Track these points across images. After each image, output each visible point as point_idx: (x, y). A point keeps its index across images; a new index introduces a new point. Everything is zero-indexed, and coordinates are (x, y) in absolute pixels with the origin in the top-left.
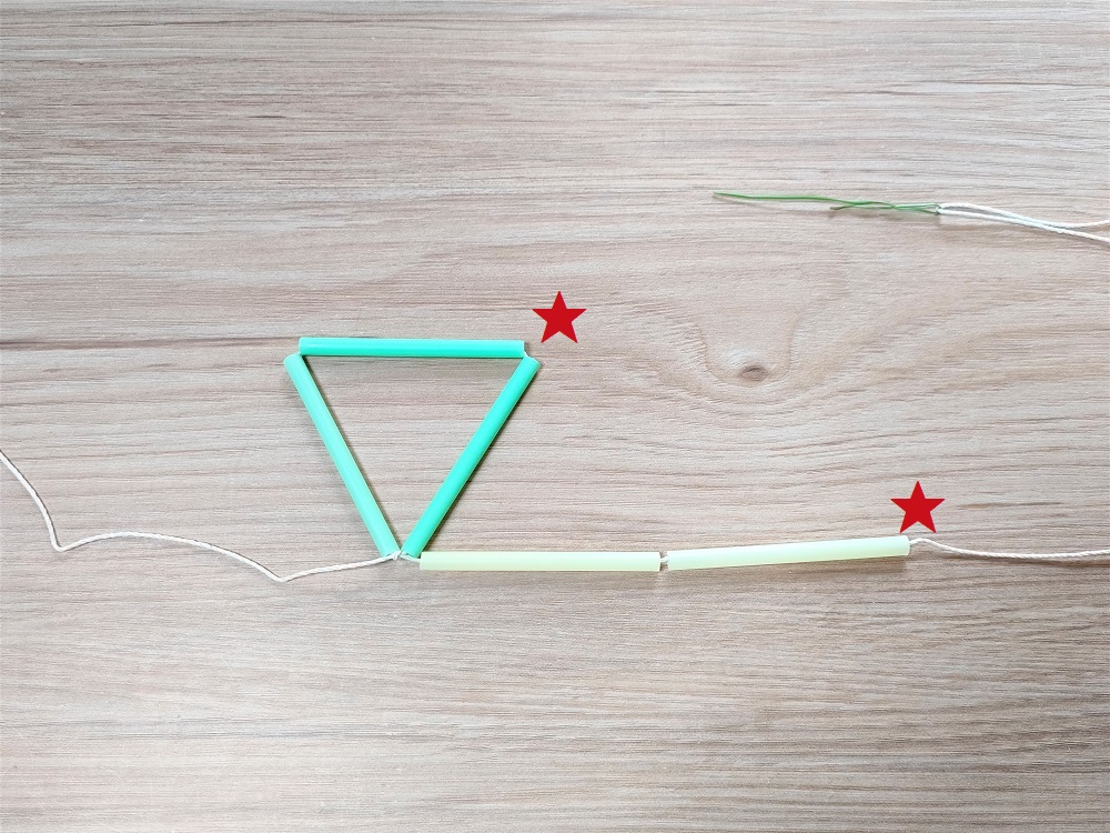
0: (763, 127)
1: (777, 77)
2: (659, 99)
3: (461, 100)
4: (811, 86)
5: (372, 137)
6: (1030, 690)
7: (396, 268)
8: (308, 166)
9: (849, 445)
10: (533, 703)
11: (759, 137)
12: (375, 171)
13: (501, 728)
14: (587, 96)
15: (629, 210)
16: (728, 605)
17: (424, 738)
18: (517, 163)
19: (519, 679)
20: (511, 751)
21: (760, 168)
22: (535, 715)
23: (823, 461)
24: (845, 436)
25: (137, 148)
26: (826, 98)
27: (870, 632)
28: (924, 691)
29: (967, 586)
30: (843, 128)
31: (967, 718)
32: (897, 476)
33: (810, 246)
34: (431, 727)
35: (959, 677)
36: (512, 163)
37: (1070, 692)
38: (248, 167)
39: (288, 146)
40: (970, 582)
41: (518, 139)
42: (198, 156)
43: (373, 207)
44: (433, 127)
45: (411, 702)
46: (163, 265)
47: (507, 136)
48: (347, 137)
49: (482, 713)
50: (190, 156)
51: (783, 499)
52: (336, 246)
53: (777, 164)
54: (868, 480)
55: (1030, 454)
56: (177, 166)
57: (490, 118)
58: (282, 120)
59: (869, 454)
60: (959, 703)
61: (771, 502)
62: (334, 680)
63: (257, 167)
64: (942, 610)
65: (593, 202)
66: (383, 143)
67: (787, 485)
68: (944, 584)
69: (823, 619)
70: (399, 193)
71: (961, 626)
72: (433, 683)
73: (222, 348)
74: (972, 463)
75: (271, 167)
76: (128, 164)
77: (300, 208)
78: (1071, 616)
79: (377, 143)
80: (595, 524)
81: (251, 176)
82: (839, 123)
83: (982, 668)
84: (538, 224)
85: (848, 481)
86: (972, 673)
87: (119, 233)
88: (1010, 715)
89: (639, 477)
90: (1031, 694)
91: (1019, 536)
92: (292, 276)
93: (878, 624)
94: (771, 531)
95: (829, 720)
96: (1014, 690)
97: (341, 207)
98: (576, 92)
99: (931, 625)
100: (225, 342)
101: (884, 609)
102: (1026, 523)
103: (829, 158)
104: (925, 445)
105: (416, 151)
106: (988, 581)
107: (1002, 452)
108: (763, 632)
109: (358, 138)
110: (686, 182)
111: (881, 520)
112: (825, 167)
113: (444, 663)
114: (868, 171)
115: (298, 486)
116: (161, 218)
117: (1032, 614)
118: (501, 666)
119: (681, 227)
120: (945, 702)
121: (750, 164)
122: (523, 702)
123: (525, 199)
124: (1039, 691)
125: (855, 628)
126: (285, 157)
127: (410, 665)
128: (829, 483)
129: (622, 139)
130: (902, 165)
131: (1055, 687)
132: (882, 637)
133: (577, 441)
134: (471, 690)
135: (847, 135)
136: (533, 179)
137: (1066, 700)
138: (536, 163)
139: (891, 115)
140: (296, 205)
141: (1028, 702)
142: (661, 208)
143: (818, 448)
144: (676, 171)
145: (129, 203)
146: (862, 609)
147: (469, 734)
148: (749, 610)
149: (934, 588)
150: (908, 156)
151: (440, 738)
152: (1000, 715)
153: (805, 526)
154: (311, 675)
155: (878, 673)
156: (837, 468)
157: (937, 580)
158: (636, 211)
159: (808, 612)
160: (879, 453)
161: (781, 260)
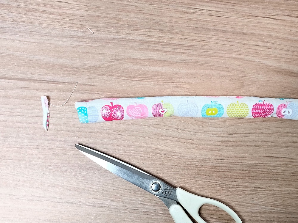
0: (227, 26)
1: (234, 8)
2: (194, 11)
3: (128, 3)
4: (245, 13)
5: (97, 14)
6: (272, 209)
7: (102, 62)
8: (75, 22)
9: (235, 135)
10: (134, 200)
11: (225, 29)
12: (97, 27)
13: (124, 206)
14: (170, 7)
15: (179, 51)
16: (193, 178)
17: (102, 207)
18: (145, 29)
19: (130, 194)
20: (126, 213)
21: (223, 41)
22: (134, 204)
23: (227, 139)
24: (234, 132)
25: (16, 9)
26: (249, 17)
27: (231, 189)
28: (243, 207)
29: (260, 179)
30: (252, 29)
31: (253, 215)
32: (248, 146)
33: (235, 70)
34: (104, 204)
35: (253, 204)
36: (143, 29)
37: (283, 211)
38: (55, 20)
39: (68, 14)
40: (262, 178)
41: (146, 21)
42: (38, 14)
43: (96, 40)
44: (118, 13)
45: (99, 197)
46: (25, 53)
47: (143, 19)
48: (88, 13)
49: (119, 202)
50: (34, 14)
51: (213, 149)
52: (83, 52)
53: (229, 40)
54: (239, 146)
55: (287, 143)
56: (30, 17)
57: (137, 11)
58: (66, 4)
59: (241, 138)
60: (252, 211)
61: (209, 150)
62: (77, 189)
63: (58, 21)
64: (252, 185)
65: (168, 47)
66: (100, 16)
67: (215, 145)
68: (254, 178)
69: (219, 185)
70: (105, 36)
71: (257, 190)
72: (105, 192)
73: (45, 84)
74: (270, 144)
75: (62, 21)
76: (14, 14)
77: (72, 37)
78: (288, 190)
79: (98, 16)
80: (157, 151)
81: (55, 23)
82: (251, 27)
83: (260, 202)
84: (149, 52)
85: (233, 146)
86: (257, 203)
87: (11, 39)
88: (265, 215)
89: (172, 139)
90: (272, 210)
91: (279, 166)
92: (68, 62)
93: (234, 187)
94: (208, 158)
95: (215, 212)
96: (268, 209)
97: (85, 39)
98: (167, 5)
99: (249, 189)
100: (46, 82)
101: (236, 183)
102: (282, 163)
103: (246, 39)
104: (258, 138)
105: (111, 21)
106: (267, 178)
107: (279, 142)
108: (201, 187)
109: (92, 14)
110: (199, 43)
111: (240, 158)
112: (244, 43)
113: (109, 187)
114: (257, 46)
115: (68, 131)
116: (25, 36)
117: (277, 189)
118: (125, 190)
119: (195, 58)
120: (248, 210)
121: (220, 39)
122: (131, 200)
123: (146, 43)
124: (275, 210)
125: (227, 188)
126: (67, 18)
127: (99, 187)
128: (227, 146)
129: (180, 25)
130: (268, 45)
131: (279, 209)
132: (234, 191)
133: (154, 125)
134: (116, 195)
135: (253, 32)
136: (149, 36)
137: (281, 213)
138: (151, 30)
139: (269, 26)
140: (70, 36)
141: (271, 212)
142: (189, 51)
143: (226, 135)
144: (196, 38)
145: (14, 29)
146: (230, 183)
147: (115, 207)
148: (198, 180)
149: (251, 179)
150: (271, 42)
151: (106, 207)
152: (263, 215)
153: (218, 158)
154: (70, 187)
155: (231, 201)
156: (230, 142)
157: (253, 177)
158: (181, 51)
159: (215, 182)
160: (244, 138)
161: (225, 73)
